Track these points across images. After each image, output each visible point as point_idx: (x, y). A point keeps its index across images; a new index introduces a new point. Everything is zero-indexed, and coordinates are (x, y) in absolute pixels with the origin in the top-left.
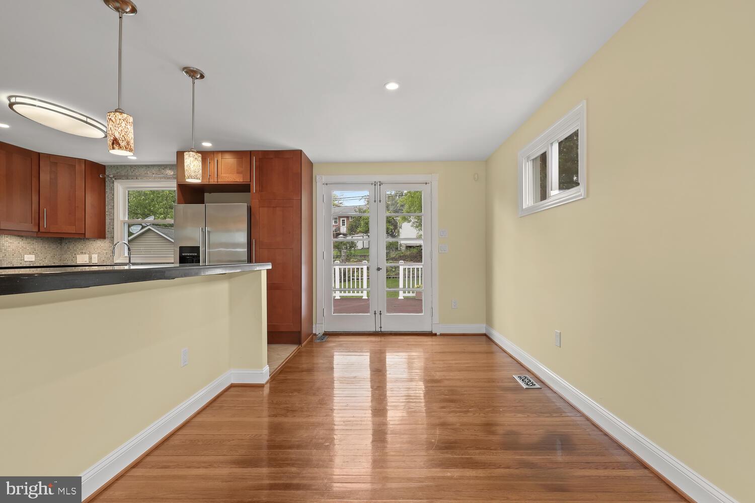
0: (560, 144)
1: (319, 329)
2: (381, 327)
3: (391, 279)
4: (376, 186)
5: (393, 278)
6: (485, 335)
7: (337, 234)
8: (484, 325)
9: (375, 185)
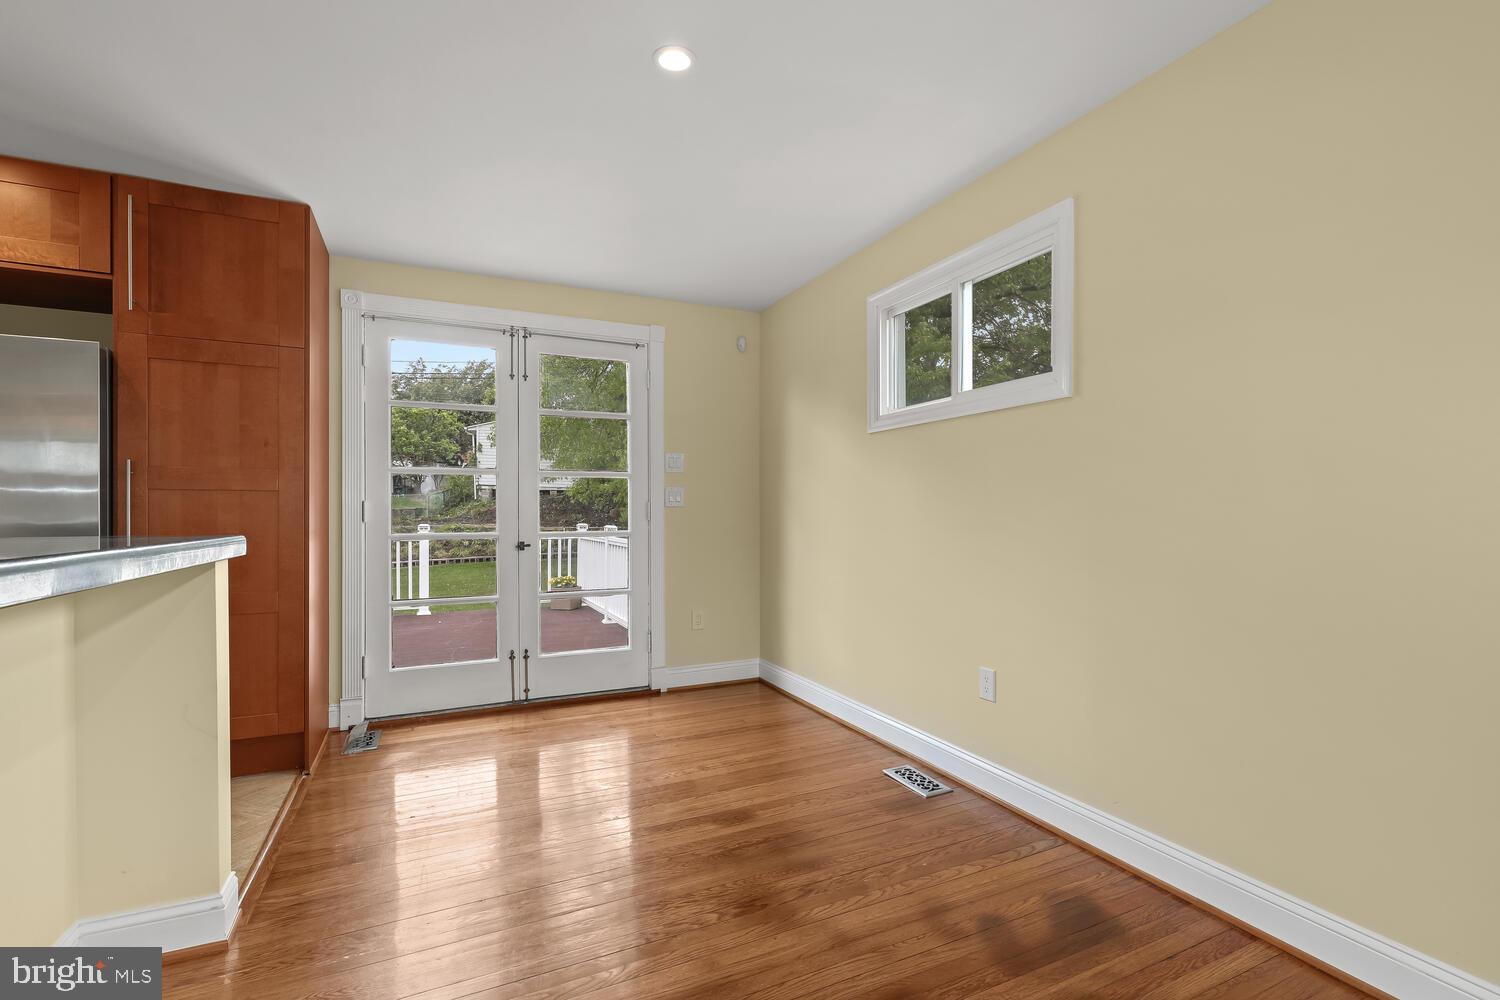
0: (977, 287)
1: (348, 716)
2: (527, 691)
3: (462, 563)
4: (515, 338)
5: (467, 561)
6: (762, 683)
8: (757, 661)
9: (512, 335)
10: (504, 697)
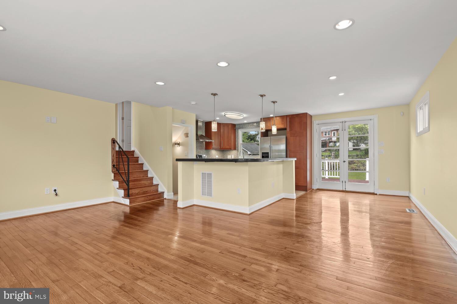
1: (315, 187)
2: (345, 189)
4: (343, 123)
6: (408, 197)
7: (329, 142)
8: (407, 192)
10: (342, 189)
